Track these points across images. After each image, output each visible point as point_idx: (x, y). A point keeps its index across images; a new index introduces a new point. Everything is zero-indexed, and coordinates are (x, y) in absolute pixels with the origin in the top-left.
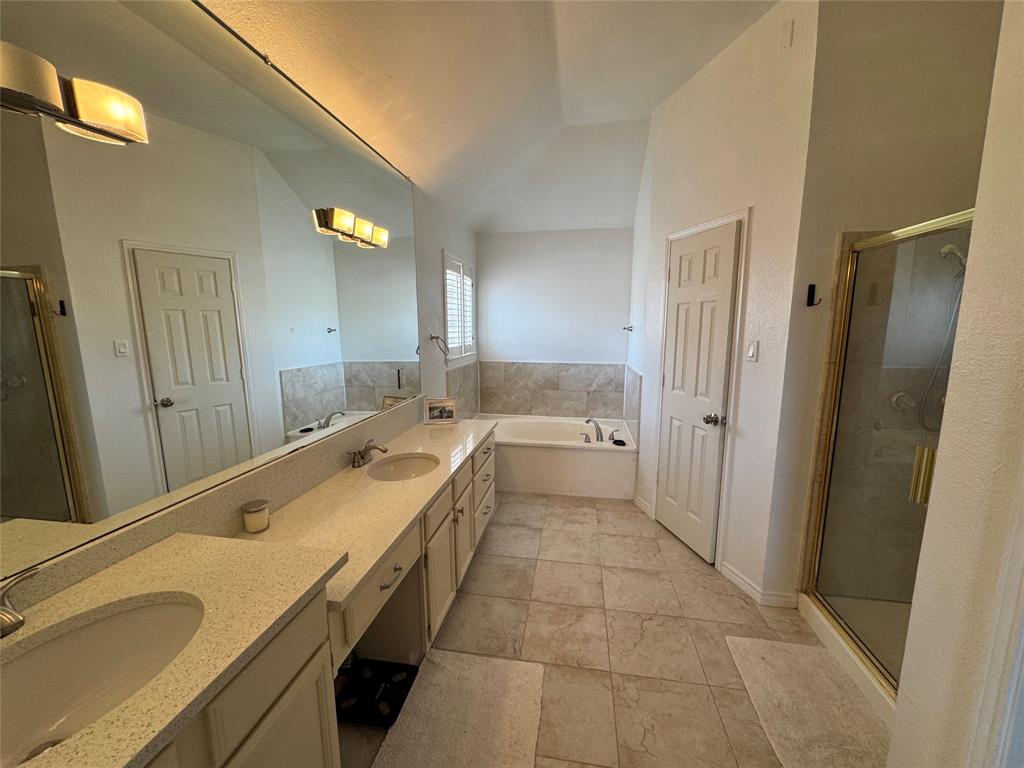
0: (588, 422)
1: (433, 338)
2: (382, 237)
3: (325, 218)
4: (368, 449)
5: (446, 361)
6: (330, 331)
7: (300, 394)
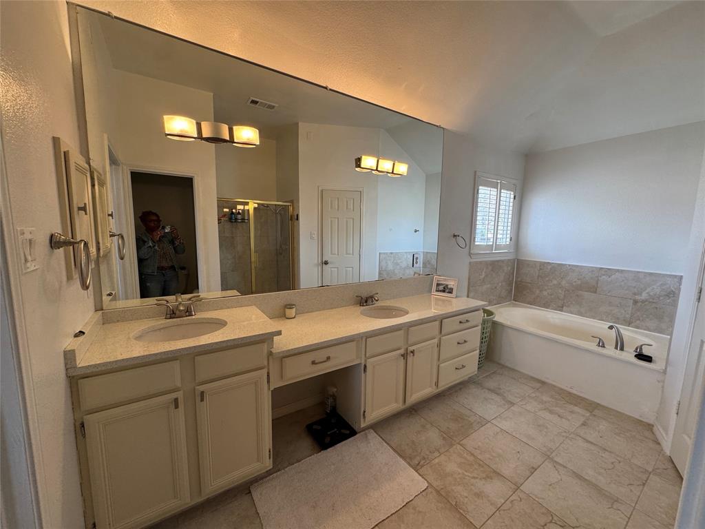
0: (611, 328)
1: (455, 236)
2: (402, 168)
3: (358, 162)
4: (372, 297)
5: (470, 254)
6: (416, 231)
7: (390, 267)
